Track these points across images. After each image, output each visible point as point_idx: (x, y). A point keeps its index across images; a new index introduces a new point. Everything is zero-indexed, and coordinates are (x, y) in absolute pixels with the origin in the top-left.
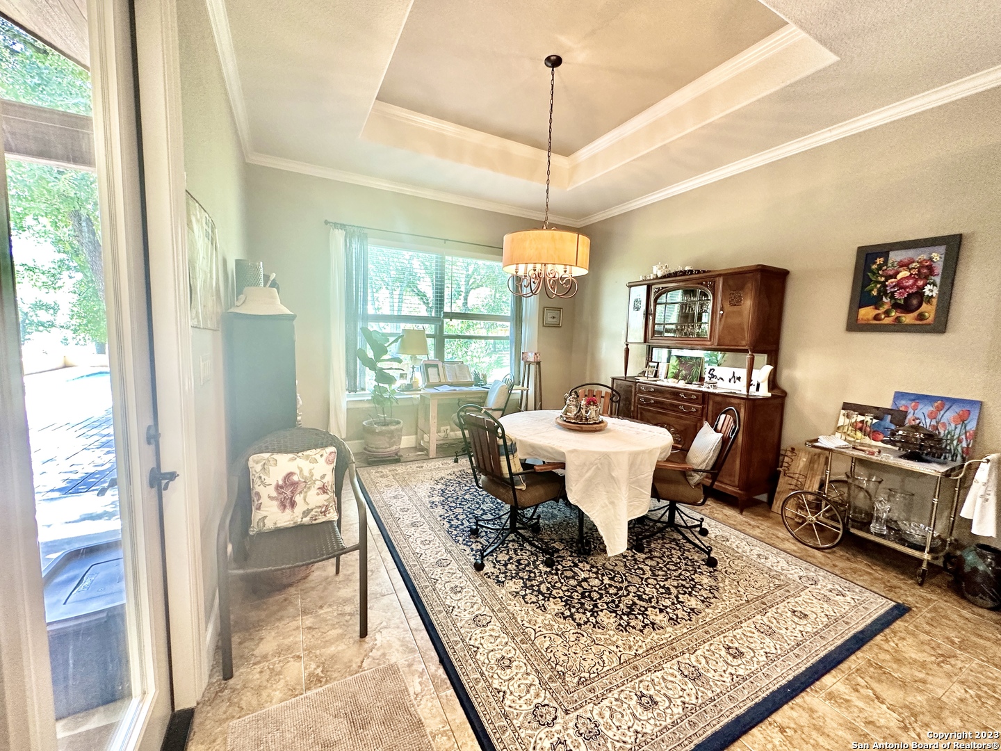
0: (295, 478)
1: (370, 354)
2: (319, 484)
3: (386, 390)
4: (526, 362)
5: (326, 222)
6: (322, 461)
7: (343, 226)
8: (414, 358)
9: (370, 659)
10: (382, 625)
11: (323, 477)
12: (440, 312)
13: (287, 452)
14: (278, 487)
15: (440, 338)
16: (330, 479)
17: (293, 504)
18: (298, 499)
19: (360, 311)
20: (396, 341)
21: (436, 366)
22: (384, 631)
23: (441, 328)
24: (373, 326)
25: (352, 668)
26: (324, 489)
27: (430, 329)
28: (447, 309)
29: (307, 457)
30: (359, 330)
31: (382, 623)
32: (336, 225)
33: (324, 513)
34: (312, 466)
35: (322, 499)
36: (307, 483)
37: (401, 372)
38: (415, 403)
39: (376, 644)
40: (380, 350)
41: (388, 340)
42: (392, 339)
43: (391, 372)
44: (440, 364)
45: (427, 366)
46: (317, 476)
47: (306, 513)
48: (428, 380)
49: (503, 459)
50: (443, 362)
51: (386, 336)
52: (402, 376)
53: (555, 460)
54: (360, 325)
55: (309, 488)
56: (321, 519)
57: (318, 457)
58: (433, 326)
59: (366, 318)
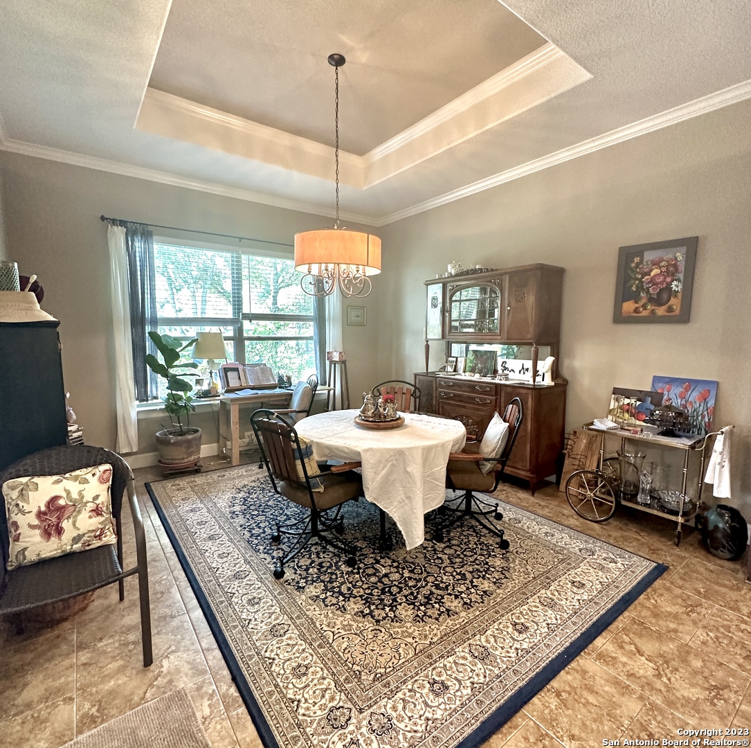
0: (62, 502)
1: (161, 359)
2: (91, 506)
3: (180, 398)
4: (331, 362)
5: (103, 218)
6: (94, 481)
7: (122, 223)
8: (211, 362)
9: (154, 690)
10: (170, 650)
11: (96, 497)
12: (239, 313)
13: (51, 474)
14: (40, 514)
15: (239, 340)
16: (105, 497)
17: (59, 531)
18: (66, 524)
19: (148, 314)
20: (190, 344)
21: (236, 370)
22: (172, 657)
23: (240, 330)
24: (162, 331)
25: (133, 702)
26: (97, 511)
27: (229, 331)
28: (246, 310)
29: (76, 478)
30: (147, 335)
31: (170, 647)
32: (114, 222)
33: (99, 537)
34: (82, 487)
35: (96, 522)
36: (77, 506)
37: (198, 378)
38: (216, 409)
39: (162, 672)
40: (172, 356)
41: (181, 345)
42: (185, 343)
43: (186, 379)
44: (241, 368)
45: (226, 370)
46: (88, 496)
47: (76, 540)
48: (228, 385)
49: (298, 462)
50: (244, 365)
51: (178, 341)
52: (198, 382)
53: (353, 459)
54: (148, 329)
55: (79, 512)
56: (96, 544)
57: (89, 477)
58: (231, 328)
59: (155, 321)
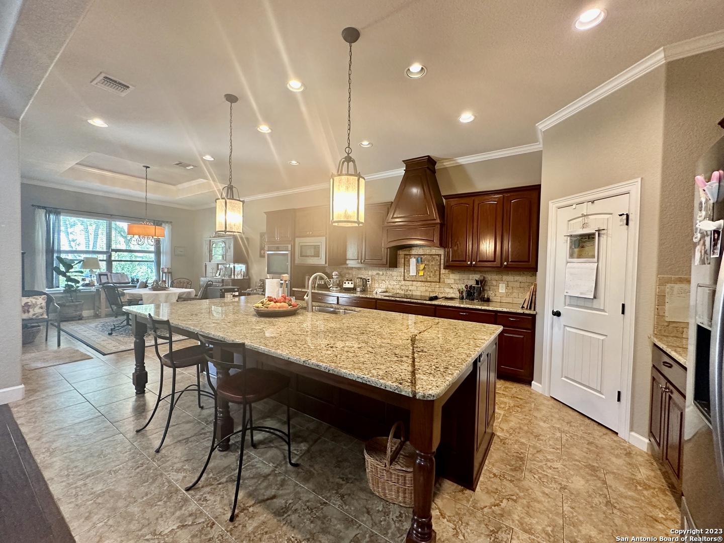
0: (29, 304)
1: (62, 269)
2: (39, 306)
3: (73, 287)
4: (163, 273)
5: (33, 206)
7: (44, 208)
8: (91, 271)
11: (41, 304)
12: (109, 249)
15: (109, 262)
16: (44, 304)
17: (28, 312)
18: (30, 310)
19: (56, 248)
20: (79, 262)
21: (107, 275)
23: (110, 256)
24: (63, 256)
26: (41, 308)
27: (104, 257)
28: (114, 247)
29: (34, 298)
30: (55, 257)
32: (39, 207)
34: (36, 300)
35: (41, 311)
36: (34, 306)
37: (83, 277)
38: (93, 293)
40: (69, 266)
41: (74, 262)
42: (76, 262)
43: (76, 278)
44: (109, 274)
45: (100, 275)
46: (38, 303)
47: (34, 315)
48: (101, 281)
50: (111, 273)
51: (73, 261)
52: (83, 280)
54: (55, 255)
55: (35, 307)
57: (39, 298)
58: (105, 255)
59: (59, 252)
